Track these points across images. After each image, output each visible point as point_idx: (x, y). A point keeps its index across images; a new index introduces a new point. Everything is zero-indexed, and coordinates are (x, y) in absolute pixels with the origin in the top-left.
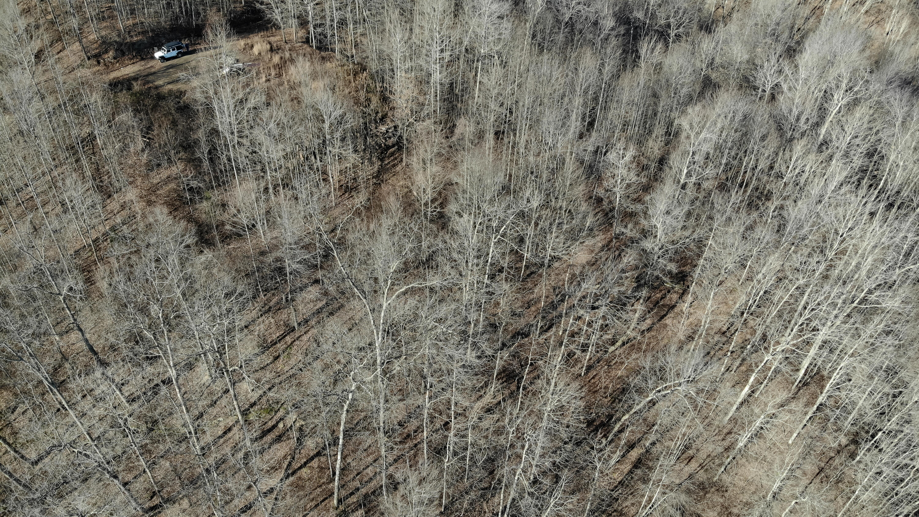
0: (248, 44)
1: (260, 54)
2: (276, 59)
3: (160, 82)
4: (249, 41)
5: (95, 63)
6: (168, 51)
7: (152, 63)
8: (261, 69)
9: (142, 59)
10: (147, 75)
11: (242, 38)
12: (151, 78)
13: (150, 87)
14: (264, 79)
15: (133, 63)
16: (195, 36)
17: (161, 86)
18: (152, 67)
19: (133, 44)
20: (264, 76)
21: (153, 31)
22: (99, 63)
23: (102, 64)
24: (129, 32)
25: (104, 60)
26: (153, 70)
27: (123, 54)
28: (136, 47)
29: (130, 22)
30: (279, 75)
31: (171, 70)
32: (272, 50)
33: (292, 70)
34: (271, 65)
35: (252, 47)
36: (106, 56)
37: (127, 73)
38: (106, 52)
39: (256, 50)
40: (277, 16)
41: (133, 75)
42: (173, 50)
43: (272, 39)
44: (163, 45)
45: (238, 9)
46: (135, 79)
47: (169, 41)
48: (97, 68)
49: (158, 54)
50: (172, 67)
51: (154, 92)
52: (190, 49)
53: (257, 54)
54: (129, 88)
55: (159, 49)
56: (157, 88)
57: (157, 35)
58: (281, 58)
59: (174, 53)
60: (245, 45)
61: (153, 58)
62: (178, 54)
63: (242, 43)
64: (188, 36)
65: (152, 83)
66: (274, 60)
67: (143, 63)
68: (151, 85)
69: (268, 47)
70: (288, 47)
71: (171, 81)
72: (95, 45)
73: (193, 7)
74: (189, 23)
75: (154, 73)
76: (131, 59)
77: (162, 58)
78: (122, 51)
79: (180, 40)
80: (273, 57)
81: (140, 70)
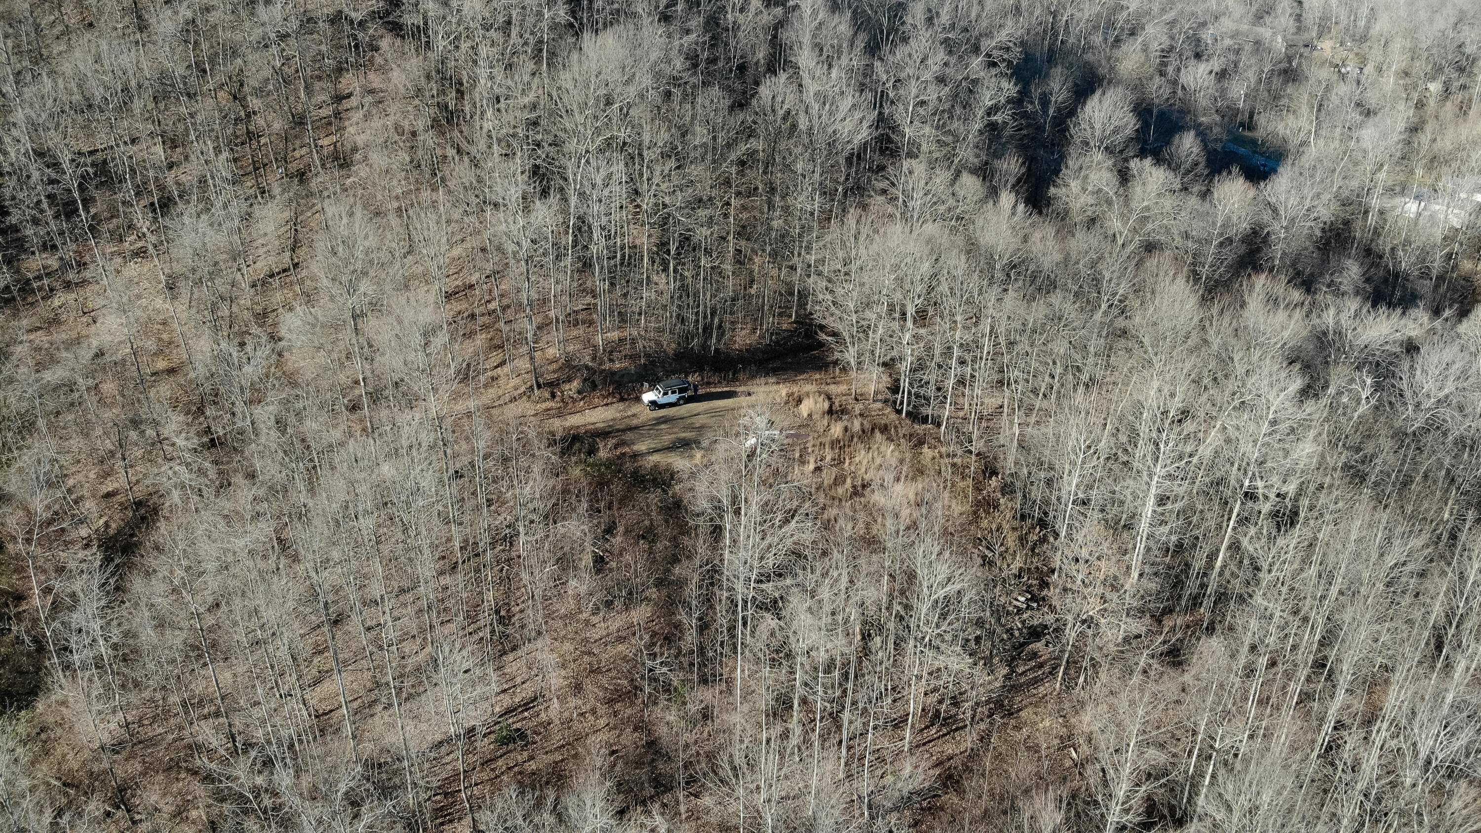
0: (793, 394)
1: (810, 415)
2: (837, 430)
3: (641, 447)
4: (795, 389)
5: (547, 395)
6: (665, 394)
7: (635, 409)
8: (809, 445)
9: (622, 400)
10: (624, 431)
11: (785, 381)
12: (629, 436)
13: (624, 454)
14: (812, 466)
15: (607, 405)
16: (711, 370)
17: (642, 455)
18: (634, 415)
19: (613, 373)
20: (812, 460)
21: (647, 356)
22: (553, 396)
23: (557, 399)
24: (611, 352)
25: (562, 392)
26: (635, 422)
27: (594, 387)
28: (617, 378)
29: (614, 335)
30: (838, 462)
31: (663, 426)
32: (830, 412)
33: (862, 456)
34: (827, 440)
35: (800, 401)
36: (567, 387)
37: (593, 420)
38: (569, 380)
39: (805, 408)
40: (850, 355)
41: (601, 425)
42: (673, 392)
43: (833, 389)
44: (659, 380)
45: (785, 326)
46: (604, 434)
47: (669, 373)
48: (549, 404)
49: (648, 397)
50: (665, 420)
51: (628, 466)
52: (701, 392)
53: (805, 415)
54: (592, 451)
55: (652, 388)
56: (635, 456)
57: (653, 363)
58: (846, 429)
59: (672, 398)
60: (790, 395)
61: (638, 399)
62: (679, 400)
63: (783, 390)
64: (701, 369)
65: (629, 445)
66: (832, 431)
67: (621, 406)
68: (627, 449)
69: (826, 405)
70: (858, 408)
71: (659, 446)
72: (554, 366)
73: (716, 320)
74: (705, 346)
75: (637, 428)
76: (604, 397)
77: (654, 404)
78: (593, 382)
79: (686, 376)
80: (832, 426)
81: (614, 419)
